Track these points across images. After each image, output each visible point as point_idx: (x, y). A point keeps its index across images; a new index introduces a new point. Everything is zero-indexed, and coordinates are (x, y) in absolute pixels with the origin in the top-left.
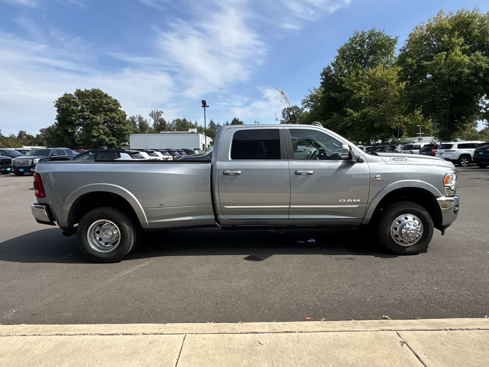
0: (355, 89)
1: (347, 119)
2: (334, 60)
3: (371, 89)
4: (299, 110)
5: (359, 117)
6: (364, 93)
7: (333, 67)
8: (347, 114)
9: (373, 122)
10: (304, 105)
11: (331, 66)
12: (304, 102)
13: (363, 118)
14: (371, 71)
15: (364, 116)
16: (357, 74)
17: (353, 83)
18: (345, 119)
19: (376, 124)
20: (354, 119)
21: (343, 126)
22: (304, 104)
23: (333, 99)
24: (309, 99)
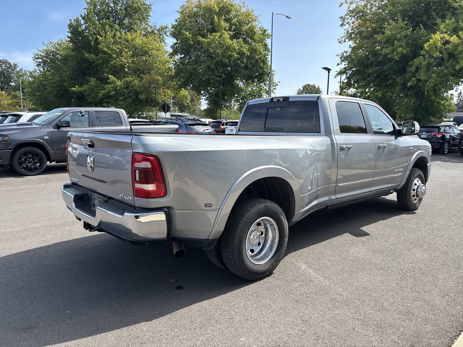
0: (114, 54)
1: (109, 87)
2: (84, 12)
3: (132, 56)
4: (11, 66)
5: (123, 86)
6: (126, 59)
7: (83, 21)
8: (109, 81)
9: (137, 94)
10: (37, 62)
11: (80, 19)
12: (37, 57)
13: (127, 88)
14: (129, 36)
15: (127, 86)
16: (115, 36)
17: (111, 46)
18: (106, 86)
19: (142, 96)
20: (117, 87)
21: (104, 94)
22: (37, 60)
23: (87, 60)
24: (44, 55)
